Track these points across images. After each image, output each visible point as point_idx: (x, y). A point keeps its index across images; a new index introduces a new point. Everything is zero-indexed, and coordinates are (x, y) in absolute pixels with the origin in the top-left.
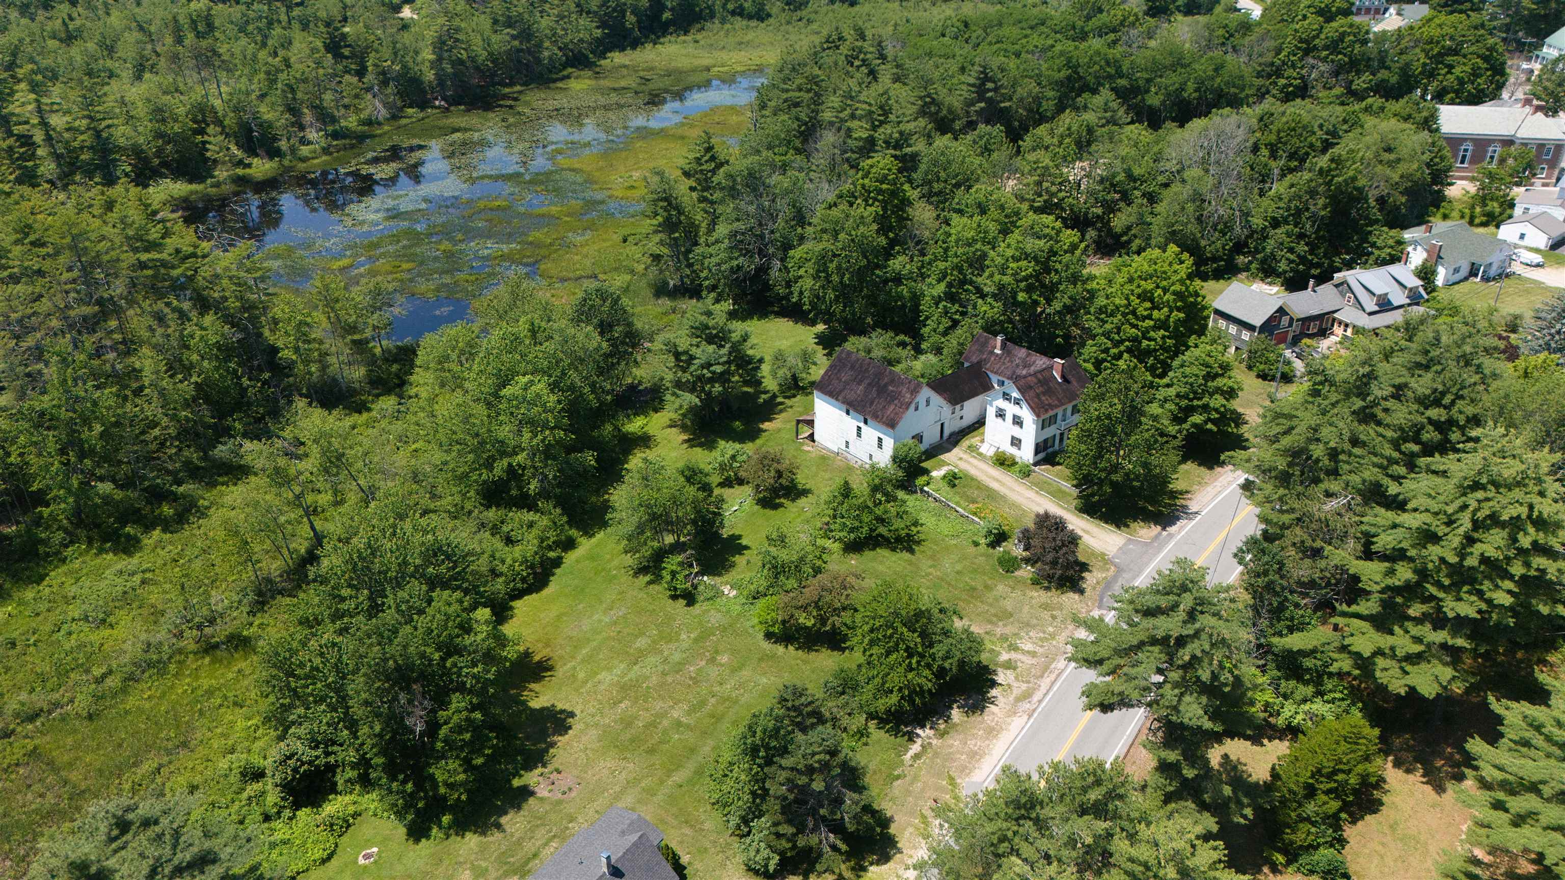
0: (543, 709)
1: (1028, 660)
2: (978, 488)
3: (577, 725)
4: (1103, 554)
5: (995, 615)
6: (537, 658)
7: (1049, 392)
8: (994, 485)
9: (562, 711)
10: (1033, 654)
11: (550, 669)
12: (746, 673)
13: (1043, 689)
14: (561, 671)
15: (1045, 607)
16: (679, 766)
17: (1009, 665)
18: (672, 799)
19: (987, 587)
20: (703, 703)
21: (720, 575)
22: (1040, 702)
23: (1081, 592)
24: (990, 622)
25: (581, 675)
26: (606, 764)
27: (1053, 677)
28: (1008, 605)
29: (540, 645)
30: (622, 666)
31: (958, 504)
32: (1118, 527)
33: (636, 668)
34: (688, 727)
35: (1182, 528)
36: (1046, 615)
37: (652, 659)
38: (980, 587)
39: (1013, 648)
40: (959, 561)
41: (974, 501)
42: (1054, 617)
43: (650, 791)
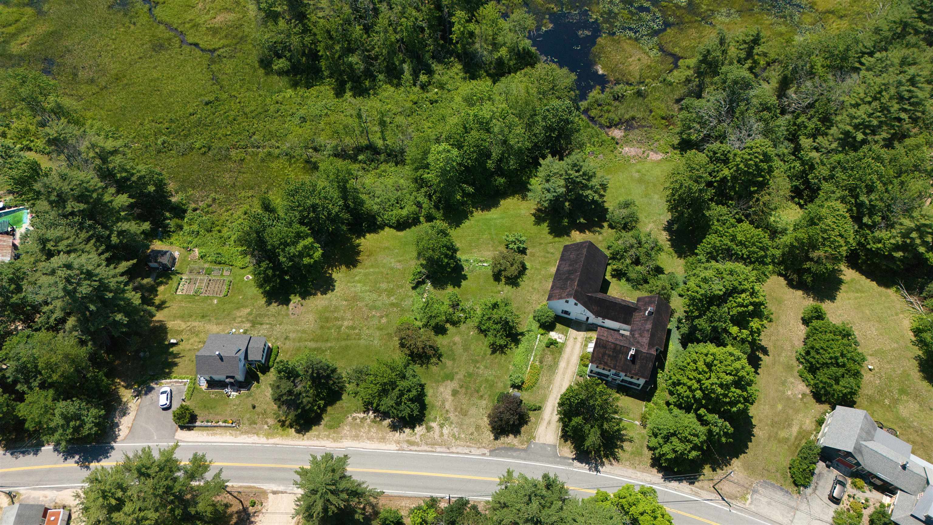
0: (332, 279)
1: (437, 435)
2: (555, 359)
3: (329, 295)
4: (534, 438)
5: (462, 409)
6: (359, 258)
7: (614, 358)
8: (562, 364)
9: (334, 286)
10: (442, 435)
11: (355, 266)
12: (378, 333)
13: (418, 449)
14: (355, 270)
15: (478, 427)
16: (317, 341)
17: (429, 429)
19: (482, 396)
20: (355, 328)
21: (435, 287)
22: (411, 450)
23: (496, 438)
24: (456, 409)
25: (357, 278)
26: (311, 317)
27: (430, 449)
28: (473, 411)
29: (367, 254)
30: (368, 288)
31: (536, 355)
32: (562, 437)
33: (368, 293)
34: (340, 331)
35: (582, 468)
36: (472, 429)
37: (375, 296)
38: (481, 394)
39: (441, 426)
40: (495, 377)
41: (541, 362)
42: (472, 434)
43: (300, 340)
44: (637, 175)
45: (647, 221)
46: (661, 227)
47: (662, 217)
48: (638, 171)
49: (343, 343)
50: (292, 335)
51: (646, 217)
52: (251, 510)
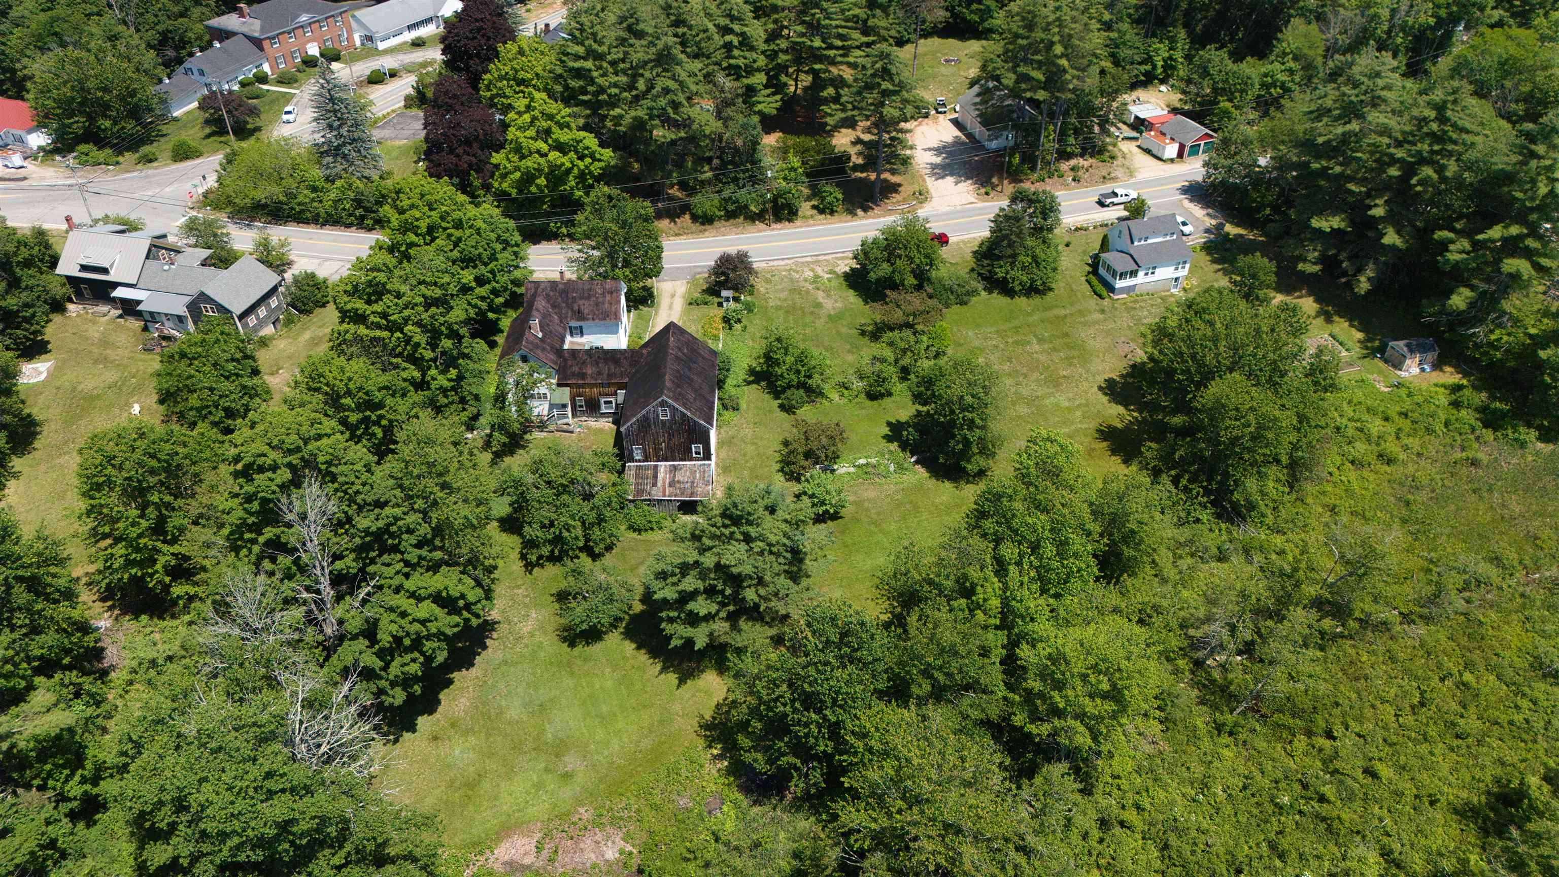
0: (1117, 403)
3: (1100, 380)
4: (688, 284)
6: (1105, 444)
9: (1106, 394)
10: (812, 270)
11: (1099, 431)
12: (977, 343)
14: (1093, 425)
16: (1057, 317)
18: (1072, 304)
19: (778, 309)
20: (1016, 343)
22: (843, 252)
24: (807, 292)
25: (1078, 413)
26: (1097, 344)
27: (819, 258)
28: (783, 295)
30: (1047, 402)
34: (1036, 336)
36: (774, 279)
37: (1025, 392)
38: (781, 312)
39: (817, 277)
42: (773, 276)
43: (1081, 313)
44: (572, 761)
45: (539, 638)
46: (503, 629)
47: (500, 656)
48: (567, 776)
49: (1016, 323)
50: (1098, 316)
51: (540, 646)
52: (983, 190)
